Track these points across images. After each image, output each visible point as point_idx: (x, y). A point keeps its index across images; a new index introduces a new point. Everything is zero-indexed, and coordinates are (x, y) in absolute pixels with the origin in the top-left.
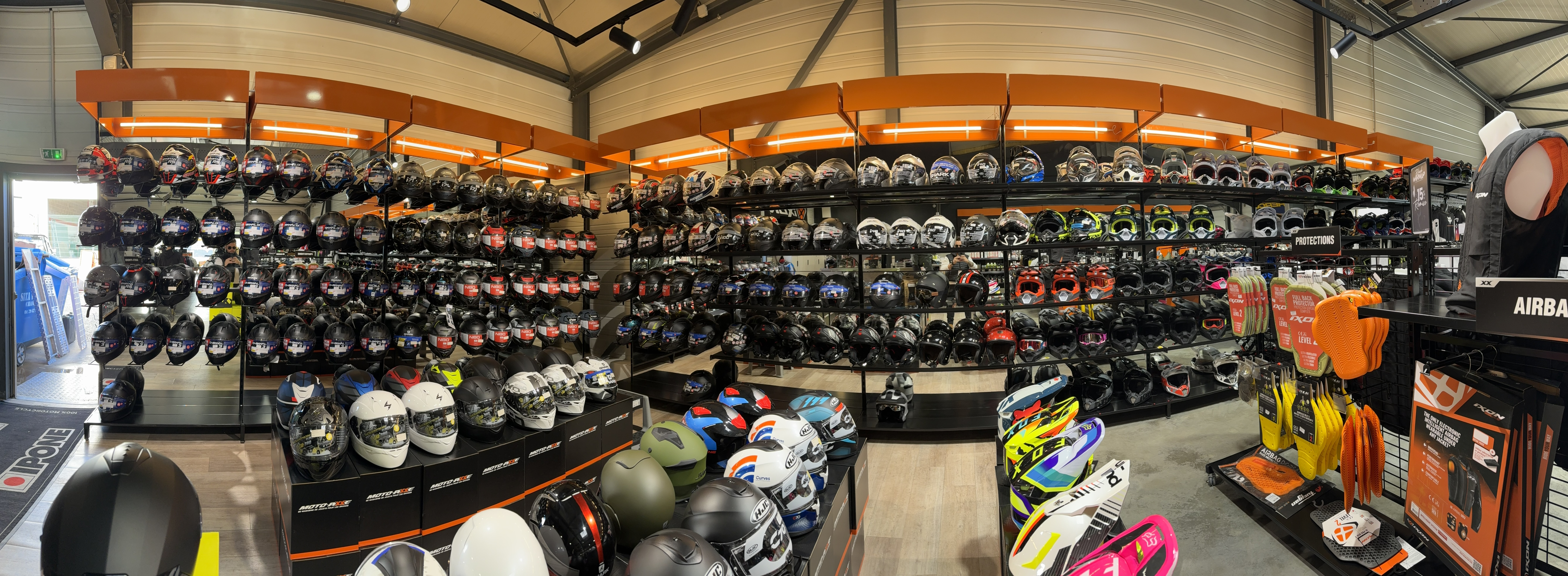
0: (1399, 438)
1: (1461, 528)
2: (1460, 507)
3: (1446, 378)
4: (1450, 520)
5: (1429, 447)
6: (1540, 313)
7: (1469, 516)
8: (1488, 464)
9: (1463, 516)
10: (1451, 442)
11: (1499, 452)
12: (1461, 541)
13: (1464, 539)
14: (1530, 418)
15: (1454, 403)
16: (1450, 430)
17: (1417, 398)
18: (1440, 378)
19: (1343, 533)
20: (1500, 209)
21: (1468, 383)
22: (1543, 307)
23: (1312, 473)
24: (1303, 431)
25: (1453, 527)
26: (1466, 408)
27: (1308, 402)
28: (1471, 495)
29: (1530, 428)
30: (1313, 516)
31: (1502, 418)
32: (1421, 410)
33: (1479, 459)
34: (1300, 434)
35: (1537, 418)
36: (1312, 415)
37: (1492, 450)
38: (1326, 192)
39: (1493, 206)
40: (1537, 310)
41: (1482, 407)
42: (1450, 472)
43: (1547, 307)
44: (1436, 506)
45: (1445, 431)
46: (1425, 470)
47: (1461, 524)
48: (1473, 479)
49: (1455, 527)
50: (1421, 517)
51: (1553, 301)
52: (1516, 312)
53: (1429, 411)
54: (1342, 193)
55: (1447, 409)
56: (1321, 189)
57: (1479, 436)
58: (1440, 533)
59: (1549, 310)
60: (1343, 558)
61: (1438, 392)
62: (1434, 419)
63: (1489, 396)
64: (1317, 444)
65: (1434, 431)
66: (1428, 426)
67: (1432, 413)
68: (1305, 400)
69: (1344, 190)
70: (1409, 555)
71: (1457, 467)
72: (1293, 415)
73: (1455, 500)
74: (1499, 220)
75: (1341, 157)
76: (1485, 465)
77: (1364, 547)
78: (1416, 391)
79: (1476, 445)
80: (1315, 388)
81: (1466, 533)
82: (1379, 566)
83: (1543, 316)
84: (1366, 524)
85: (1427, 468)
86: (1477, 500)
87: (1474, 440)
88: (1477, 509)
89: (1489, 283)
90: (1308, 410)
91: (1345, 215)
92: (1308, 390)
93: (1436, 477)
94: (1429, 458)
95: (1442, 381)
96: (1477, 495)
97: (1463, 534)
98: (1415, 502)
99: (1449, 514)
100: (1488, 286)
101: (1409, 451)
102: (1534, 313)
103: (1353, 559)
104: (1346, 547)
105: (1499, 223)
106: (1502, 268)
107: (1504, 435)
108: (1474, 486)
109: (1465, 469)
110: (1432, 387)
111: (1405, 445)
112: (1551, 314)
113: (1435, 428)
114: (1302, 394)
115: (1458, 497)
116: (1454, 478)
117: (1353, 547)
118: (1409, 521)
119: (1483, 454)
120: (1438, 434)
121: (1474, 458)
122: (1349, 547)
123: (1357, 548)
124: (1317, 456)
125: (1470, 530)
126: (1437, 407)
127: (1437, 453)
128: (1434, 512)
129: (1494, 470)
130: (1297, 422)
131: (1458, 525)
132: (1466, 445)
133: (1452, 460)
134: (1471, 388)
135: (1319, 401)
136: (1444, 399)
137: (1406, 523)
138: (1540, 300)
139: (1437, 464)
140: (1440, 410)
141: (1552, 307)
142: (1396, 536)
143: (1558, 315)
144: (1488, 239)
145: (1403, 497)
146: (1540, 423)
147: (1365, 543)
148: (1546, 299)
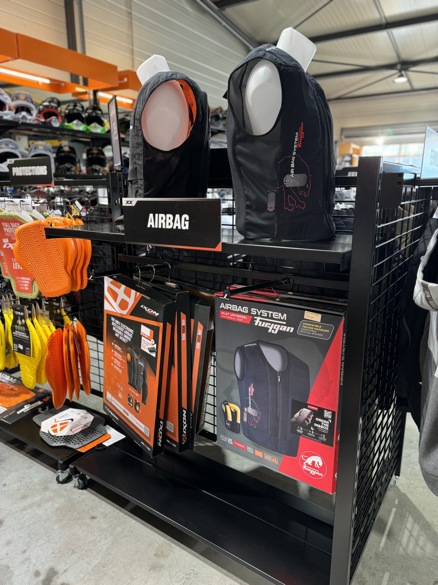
0: (97, 343)
1: (136, 404)
2: (135, 388)
3: (123, 287)
4: (129, 399)
5: (116, 345)
6: (164, 227)
7: (140, 394)
8: (150, 351)
9: (137, 395)
10: (128, 338)
11: (156, 342)
12: (136, 413)
13: (138, 412)
14: (183, 316)
15: (130, 306)
16: (128, 328)
17: (107, 307)
18: (119, 287)
19: (58, 427)
20: (140, 140)
21: (137, 290)
22: (165, 221)
23: (32, 382)
24: (21, 347)
25: (131, 405)
26: (137, 311)
27: (23, 321)
28: (141, 377)
29: (184, 323)
30: (35, 419)
31: (157, 314)
32: (109, 316)
33: (145, 348)
34: (19, 351)
35: (190, 316)
36: (27, 333)
37: (152, 340)
38: (75, 128)
39: (136, 137)
40: (162, 224)
41: (145, 308)
42: (128, 362)
43: (168, 221)
44: (121, 391)
45: (124, 329)
46: (114, 364)
47: (136, 400)
48: (142, 364)
49: (132, 404)
50: (113, 403)
51: (171, 216)
52: (149, 226)
53: (114, 317)
54: (93, 130)
55: (125, 312)
56: (70, 124)
57: (145, 331)
58: (124, 411)
59: (169, 224)
60: (54, 444)
61: (119, 300)
62: (117, 322)
63: (149, 298)
64: (34, 356)
65: (117, 331)
66: (114, 328)
67: (117, 318)
68: (21, 320)
69: (95, 127)
70: (111, 437)
71: (132, 357)
72: (13, 334)
73: (132, 384)
74: (140, 150)
75: (95, 92)
76: (148, 352)
77: (75, 435)
78: (105, 301)
79: (143, 338)
80: (30, 309)
81: (139, 407)
82: (84, 446)
83: (166, 229)
84: (81, 419)
85: (115, 362)
86: (144, 380)
87: (141, 333)
88: (145, 386)
89: (131, 203)
90: (24, 328)
91: (98, 154)
92: (22, 310)
93: (120, 368)
94: (116, 354)
95: (121, 290)
96: (144, 377)
97: (138, 408)
98: (109, 392)
99: (129, 395)
100: (130, 205)
101: (104, 353)
102: (160, 227)
103: (63, 444)
104: (58, 437)
105: (141, 153)
106: (145, 191)
107: (159, 327)
108: (143, 369)
109: (136, 357)
110: (115, 296)
111: (101, 348)
112: (170, 227)
113: (118, 328)
114: (19, 315)
115: (133, 381)
116: (131, 365)
117: (65, 436)
118: (106, 408)
119: (148, 344)
120: (120, 333)
121: (142, 348)
122: (61, 437)
123: (68, 436)
124: (35, 367)
125: (142, 404)
126: (119, 312)
127: (120, 349)
128: (120, 396)
129: (154, 355)
130: (17, 340)
131: (134, 402)
132: (137, 338)
133: (129, 352)
134: (138, 293)
135: (35, 320)
136: (123, 305)
137: (105, 409)
138: (163, 215)
139: (120, 357)
140: (121, 314)
141: (171, 221)
142: (105, 425)
143: (175, 228)
144: (135, 166)
145: (102, 391)
146: (193, 321)
147: (75, 433)
148: (167, 215)
